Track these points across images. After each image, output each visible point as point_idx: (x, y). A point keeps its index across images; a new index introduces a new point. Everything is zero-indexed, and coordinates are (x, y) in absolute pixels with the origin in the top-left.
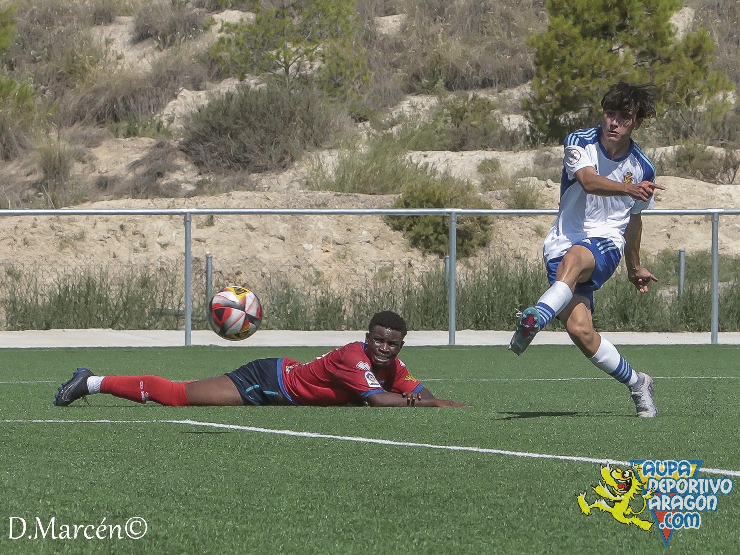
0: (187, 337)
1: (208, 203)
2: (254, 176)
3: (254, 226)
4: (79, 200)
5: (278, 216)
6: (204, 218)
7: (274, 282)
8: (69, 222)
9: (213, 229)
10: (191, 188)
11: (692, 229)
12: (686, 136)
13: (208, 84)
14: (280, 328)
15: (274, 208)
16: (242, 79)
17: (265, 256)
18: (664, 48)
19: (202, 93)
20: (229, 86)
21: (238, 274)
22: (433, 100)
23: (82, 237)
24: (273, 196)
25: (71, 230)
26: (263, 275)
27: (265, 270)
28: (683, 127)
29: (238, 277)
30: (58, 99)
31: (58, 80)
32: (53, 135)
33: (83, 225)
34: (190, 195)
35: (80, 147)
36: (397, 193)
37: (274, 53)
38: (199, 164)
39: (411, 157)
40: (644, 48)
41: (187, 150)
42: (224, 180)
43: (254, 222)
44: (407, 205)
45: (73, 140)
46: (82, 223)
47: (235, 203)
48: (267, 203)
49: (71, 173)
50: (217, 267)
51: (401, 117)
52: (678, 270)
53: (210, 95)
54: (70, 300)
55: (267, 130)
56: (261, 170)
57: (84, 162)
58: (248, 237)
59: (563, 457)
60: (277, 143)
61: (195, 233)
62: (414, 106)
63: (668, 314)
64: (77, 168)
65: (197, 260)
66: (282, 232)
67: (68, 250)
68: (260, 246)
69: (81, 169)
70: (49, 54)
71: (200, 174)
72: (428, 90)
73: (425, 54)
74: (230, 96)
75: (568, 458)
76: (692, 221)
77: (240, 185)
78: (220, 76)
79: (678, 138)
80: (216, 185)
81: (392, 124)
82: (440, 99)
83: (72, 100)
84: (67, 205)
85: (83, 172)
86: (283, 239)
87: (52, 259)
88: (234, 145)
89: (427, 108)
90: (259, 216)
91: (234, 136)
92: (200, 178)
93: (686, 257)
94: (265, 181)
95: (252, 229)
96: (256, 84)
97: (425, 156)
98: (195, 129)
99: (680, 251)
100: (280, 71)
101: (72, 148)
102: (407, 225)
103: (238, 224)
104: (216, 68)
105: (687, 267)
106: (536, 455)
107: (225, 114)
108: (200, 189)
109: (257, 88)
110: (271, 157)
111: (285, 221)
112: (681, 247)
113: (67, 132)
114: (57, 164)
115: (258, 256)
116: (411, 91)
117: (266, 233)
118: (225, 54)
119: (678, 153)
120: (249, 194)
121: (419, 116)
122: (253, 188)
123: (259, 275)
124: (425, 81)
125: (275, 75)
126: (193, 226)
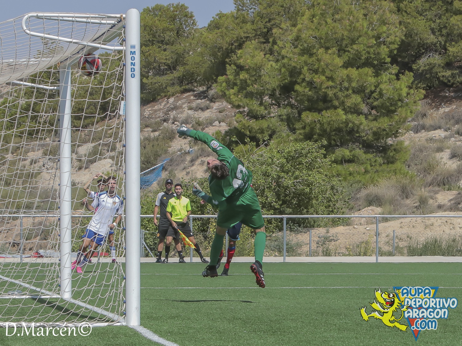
4: (432, 212)
8: (428, 219)
23: (432, 225)
25: (428, 222)
30: (425, 177)
31: (425, 171)
32: (423, 190)
33: (433, 221)
35: (432, 194)
45: (429, 192)
46: (433, 220)
49: (429, 203)
54: (429, 246)
57: (433, 199)
64: (431, 201)
67: (428, 229)
69: (432, 202)
70: (421, 163)
83: (429, 178)
84: (427, 214)
85: (433, 202)
87: (422, 232)
101: (429, 194)
113: (427, 189)
114: (424, 200)
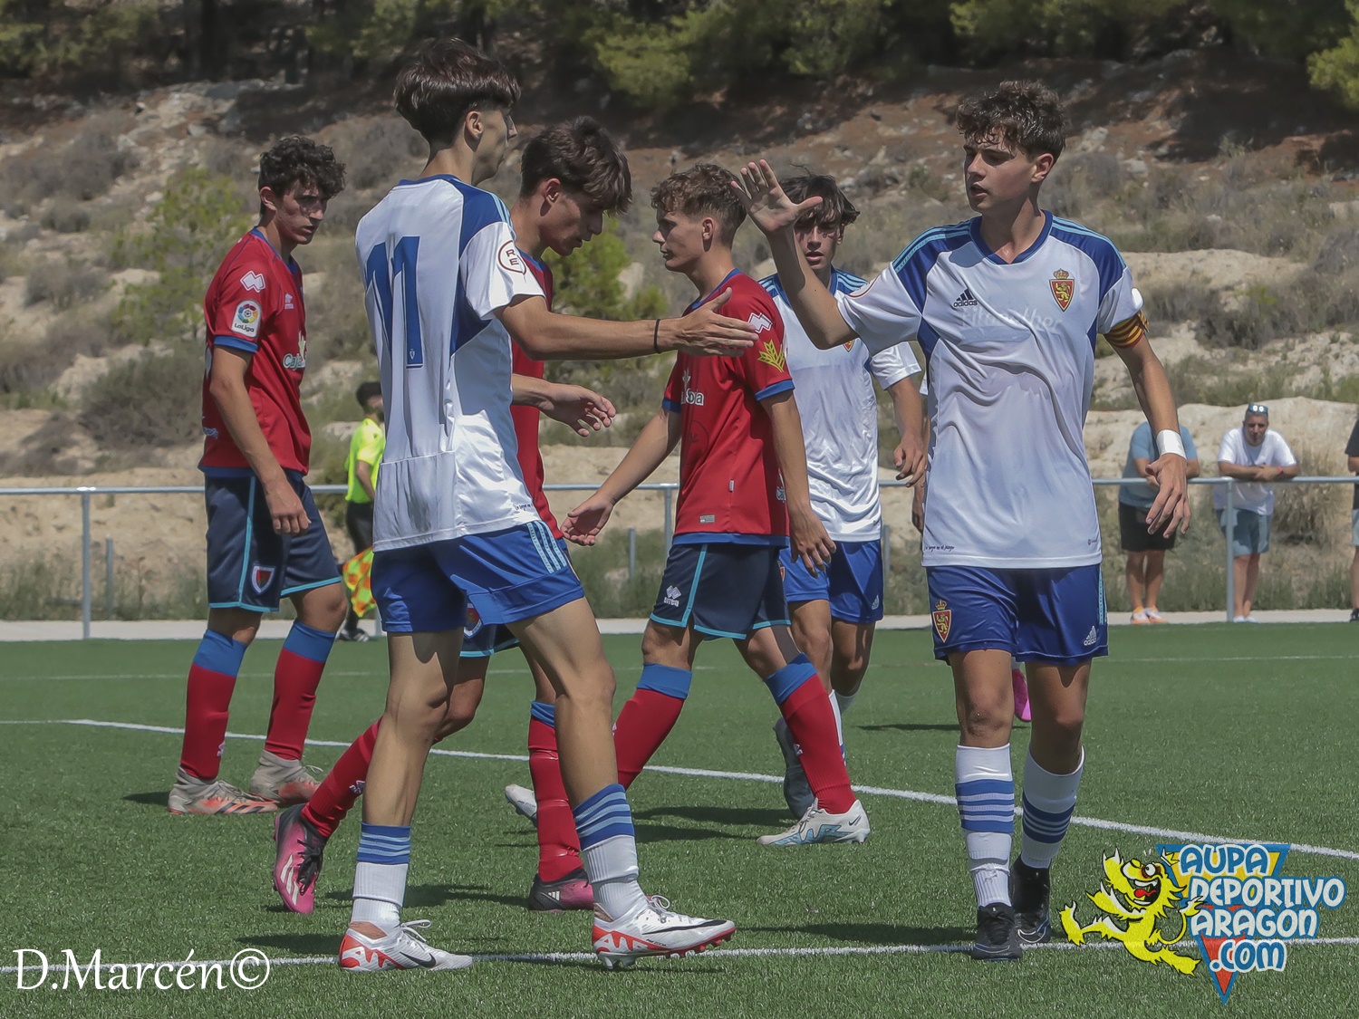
0: (86, 629)
1: (110, 482)
2: (159, 452)
3: (159, 505)
5: (185, 495)
6: (103, 498)
7: (182, 568)
9: (113, 511)
10: (89, 465)
11: (644, 506)
12: (635, 403)
13: (108, 350)
14: (189, 618)
15: (182, 485)
16: (146, 344)
17: (172, 540)
18: (611, 308)
19: (102, 361)
20: (131, 352)
21: (142, 559)
22: (357, 367)
24: (180, 472)
26: (170, 560)
27: (171, 554)
28: (633, 395)
29: (142, 563)
34: (88, 473)
36: (318, 468)
37: (180, 316)
38: (98, 438)
39: (333, 430)
40: (589, 308)
41: (86, 423)
42: (126, 456)
43: (159, 501)
44: (328, 482)
47: (138, 481)
48: (173, 481)
50: (119, 552)
51: (322, 386)
52: (628, 550)
53: (111, 363)
55: (175, 401)
56: (167, 444)
58: (153, 518)
59: (500, 756)
60: (185, 415)
61: (95, 514)
62: (336, 374)
63: (618, 599)
65: (97, 544)
66: (191, 513)
68: (165, 529)
71: (100, 449)
72: (352, 356)
73: (347, 316)
74: (132, 364)
75: (505, 757)
76: (643, 498)
77: (145, 461)
78: (122, 342)
79: (627, 405)
80: (118, 461)
81: (313, 393)
82: (364, 364)
86: (191, 520)
88: (136, 416)
89: (350, 375)
90: (164, 495)
91: (138, 407)
92: (99, 454)
93: (638, 537)
94: (171, 456)
95: (156, 509)
96: (162, 350)
97: (349, 428)
98: (94, 400)
99: (630, 530)
100: (188, 336)
102: (328, 504)
103: (142, 503)
104: (117, 332)
105: (638, 548)
106: (471, 754)
107: (128, 384)
108: (101, 465)
109: (162, 355)
110: (177, 431)
111: (194, 500)
112: (630, 526)
115: (164, 538)
116: (332, 356)
117: (172, 513)
118: (127, 318)
119: (628, 422)
120: (153, 471)
121: (341, 384)
122: (160, 464)
123: (165, 561)
124: (348, 346)
125: (183, 341)
126: (92, 506)
